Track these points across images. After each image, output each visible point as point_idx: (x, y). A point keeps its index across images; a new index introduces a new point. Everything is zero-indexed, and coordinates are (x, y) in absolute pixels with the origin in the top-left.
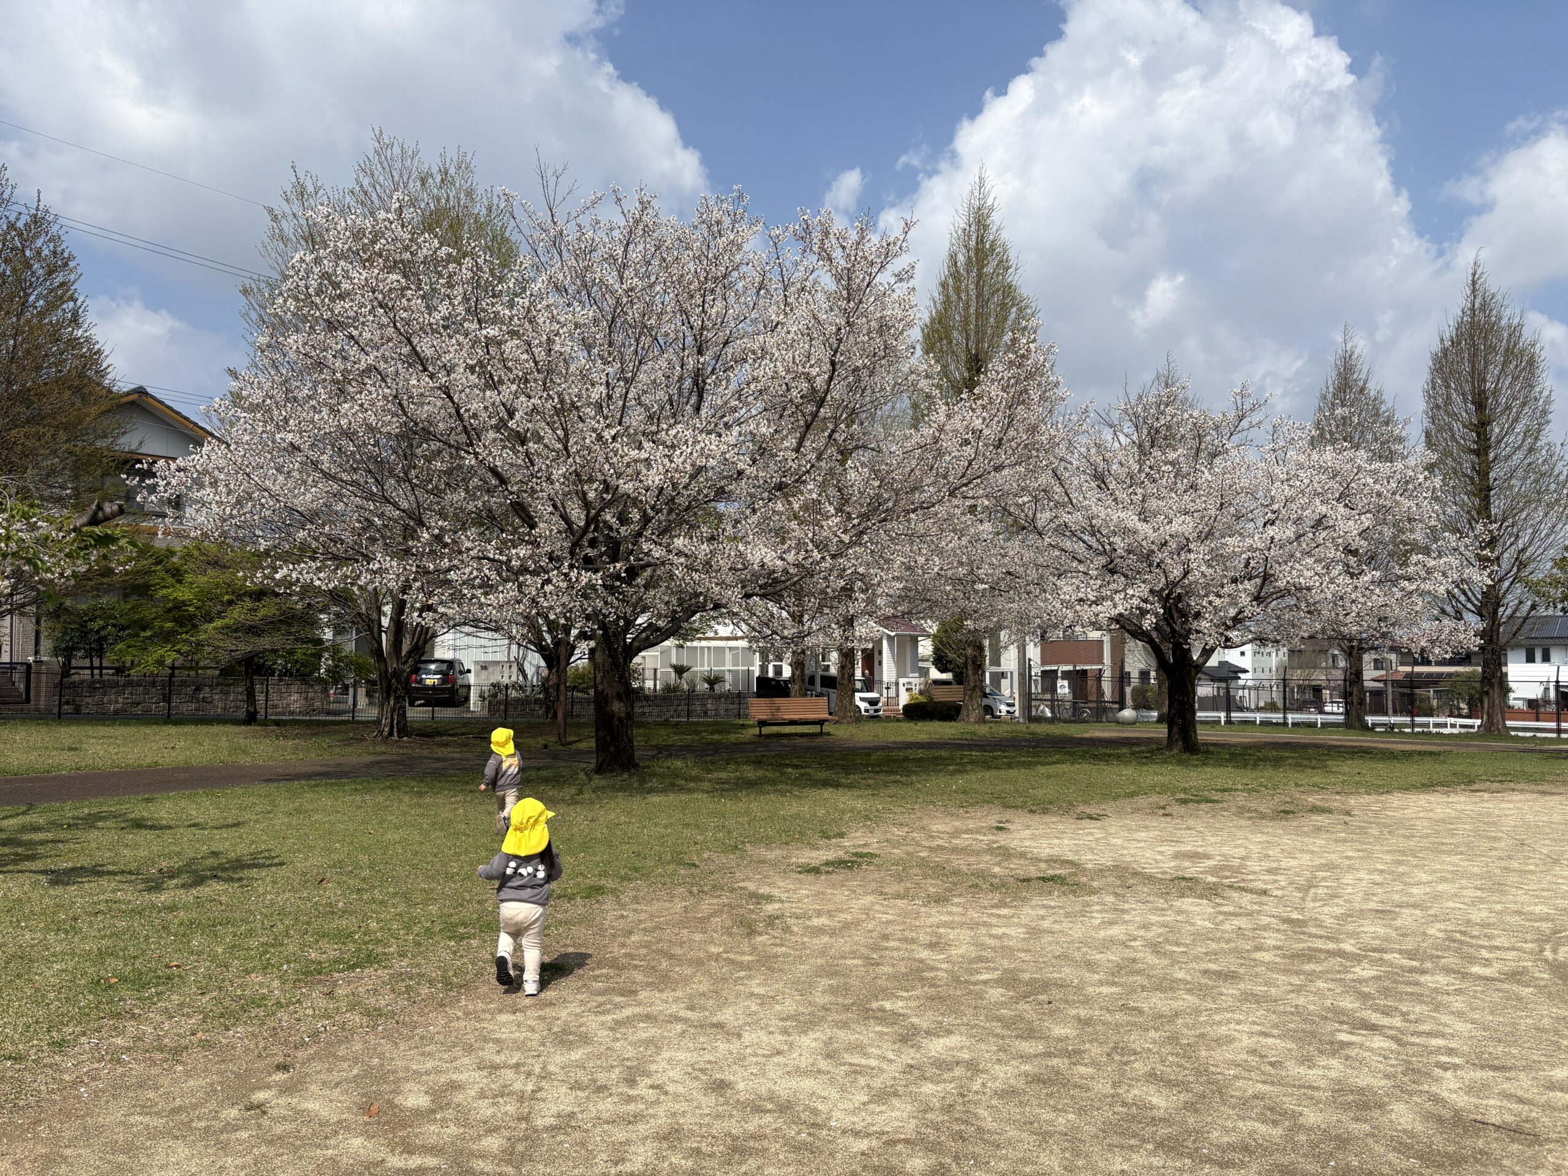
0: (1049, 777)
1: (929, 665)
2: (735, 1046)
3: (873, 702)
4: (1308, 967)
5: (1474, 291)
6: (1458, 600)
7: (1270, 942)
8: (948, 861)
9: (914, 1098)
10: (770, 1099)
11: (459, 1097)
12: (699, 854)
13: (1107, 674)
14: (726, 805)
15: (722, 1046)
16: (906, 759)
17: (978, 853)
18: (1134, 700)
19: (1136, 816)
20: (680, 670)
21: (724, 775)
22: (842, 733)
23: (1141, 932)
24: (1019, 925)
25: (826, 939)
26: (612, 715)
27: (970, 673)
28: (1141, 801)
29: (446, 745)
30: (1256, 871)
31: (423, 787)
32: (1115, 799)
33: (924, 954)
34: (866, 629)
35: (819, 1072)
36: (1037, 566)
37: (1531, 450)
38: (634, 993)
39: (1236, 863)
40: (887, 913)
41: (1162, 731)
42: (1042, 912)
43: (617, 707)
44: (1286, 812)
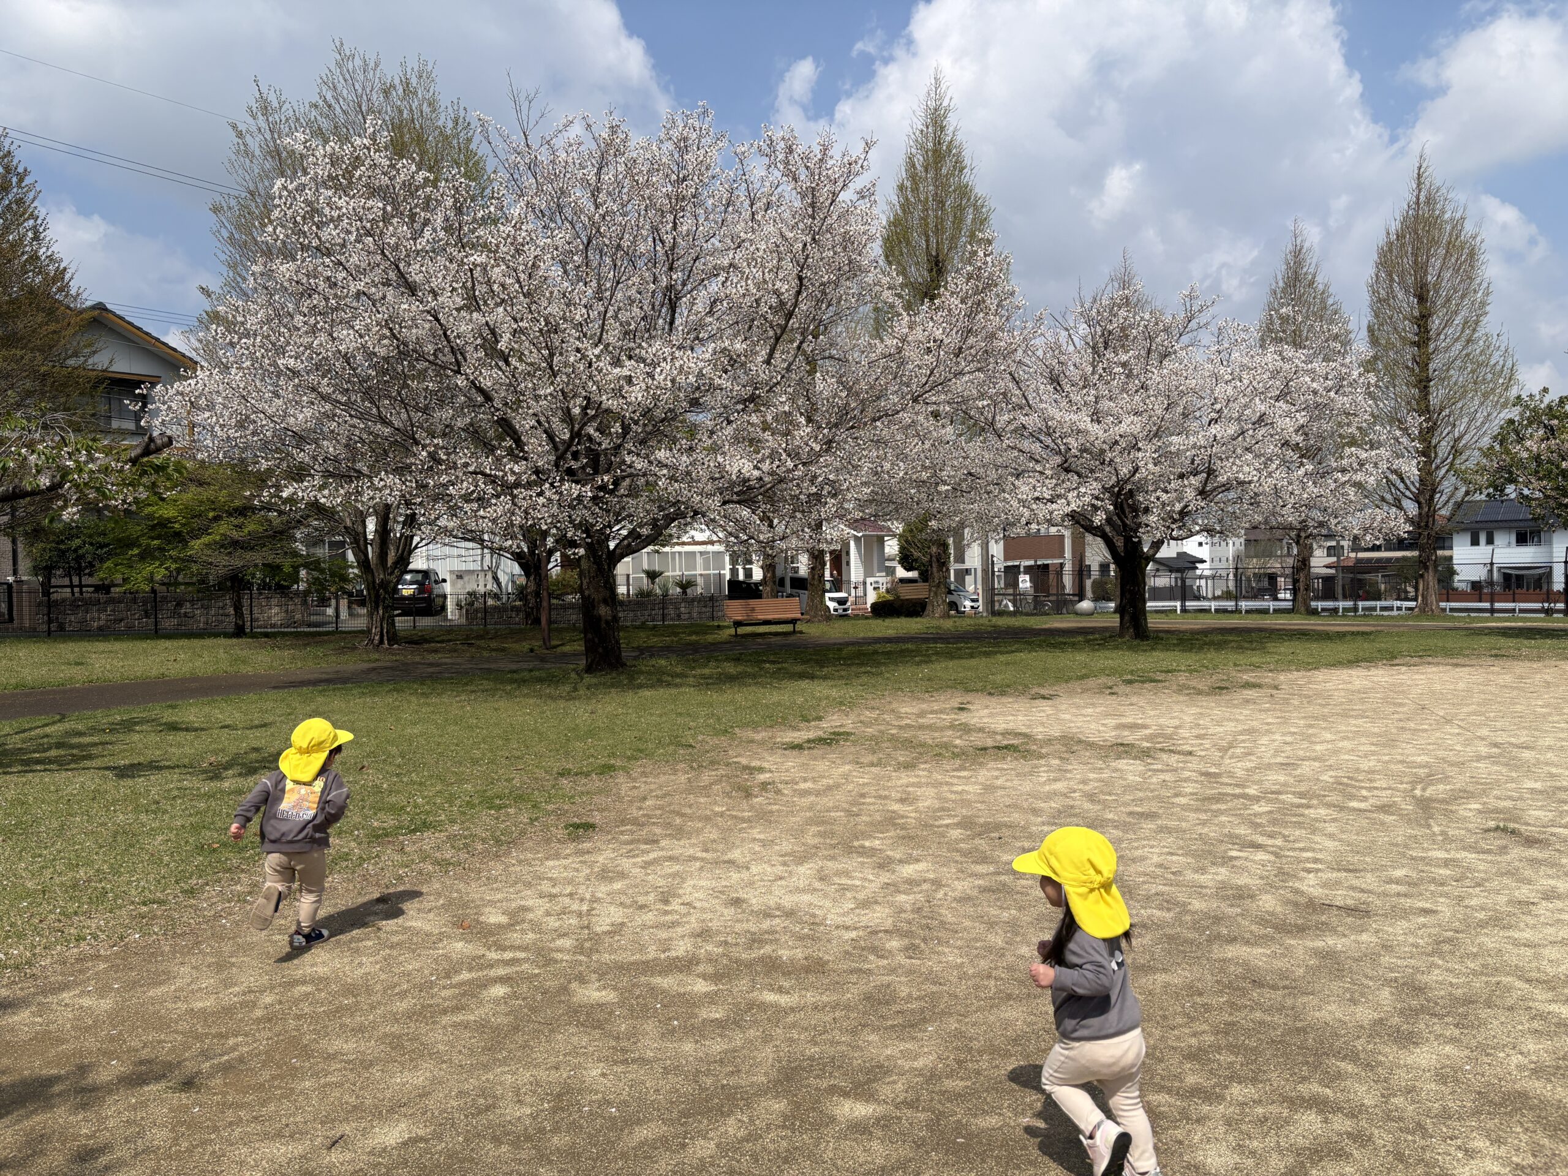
0: (1008, 664)
1: (895, 564)
2: (745, 875)
3: (842, 602)
4: (1214, 807)
5: (1419, 184)
6: (1397, 489)
7: (1188, 790)
8: (915, 737)
9: (891, 904)
10: (778, 909)
11: (530, 916)
12: (694, 737)
13: (1068, 567)
14: (713, 696)
15: (735, 876)
16: (875, 652)
17: (942, 729)
18: (1094, 592)
19: (1085, 696)
20: (652, 575)
21: (706, 671)
22: (813, 631)
23: (1081, 786)
24: (975, 783)
25: (812, 798)
26: (599, 618)
27: (935, 570)
28: (1091, 683)
29: (436, 651)
30: (1186, 738)
31: (426, 689)
32: (1067, 681)
33: (896, 807)
34: (835, 532)
35: (815, 890)
36: (997, 467)
37: (1469, 341)
38: (656, 842)
39: (1169, 731)
40: (863, 778)
41: (1115, 621)
42: (996, 773)
43: (603, 611)
44: (1221, 688)
